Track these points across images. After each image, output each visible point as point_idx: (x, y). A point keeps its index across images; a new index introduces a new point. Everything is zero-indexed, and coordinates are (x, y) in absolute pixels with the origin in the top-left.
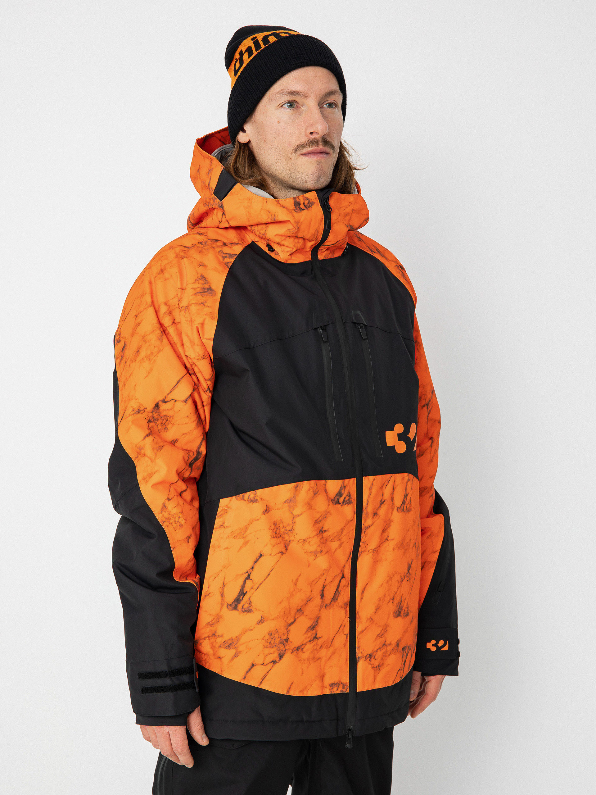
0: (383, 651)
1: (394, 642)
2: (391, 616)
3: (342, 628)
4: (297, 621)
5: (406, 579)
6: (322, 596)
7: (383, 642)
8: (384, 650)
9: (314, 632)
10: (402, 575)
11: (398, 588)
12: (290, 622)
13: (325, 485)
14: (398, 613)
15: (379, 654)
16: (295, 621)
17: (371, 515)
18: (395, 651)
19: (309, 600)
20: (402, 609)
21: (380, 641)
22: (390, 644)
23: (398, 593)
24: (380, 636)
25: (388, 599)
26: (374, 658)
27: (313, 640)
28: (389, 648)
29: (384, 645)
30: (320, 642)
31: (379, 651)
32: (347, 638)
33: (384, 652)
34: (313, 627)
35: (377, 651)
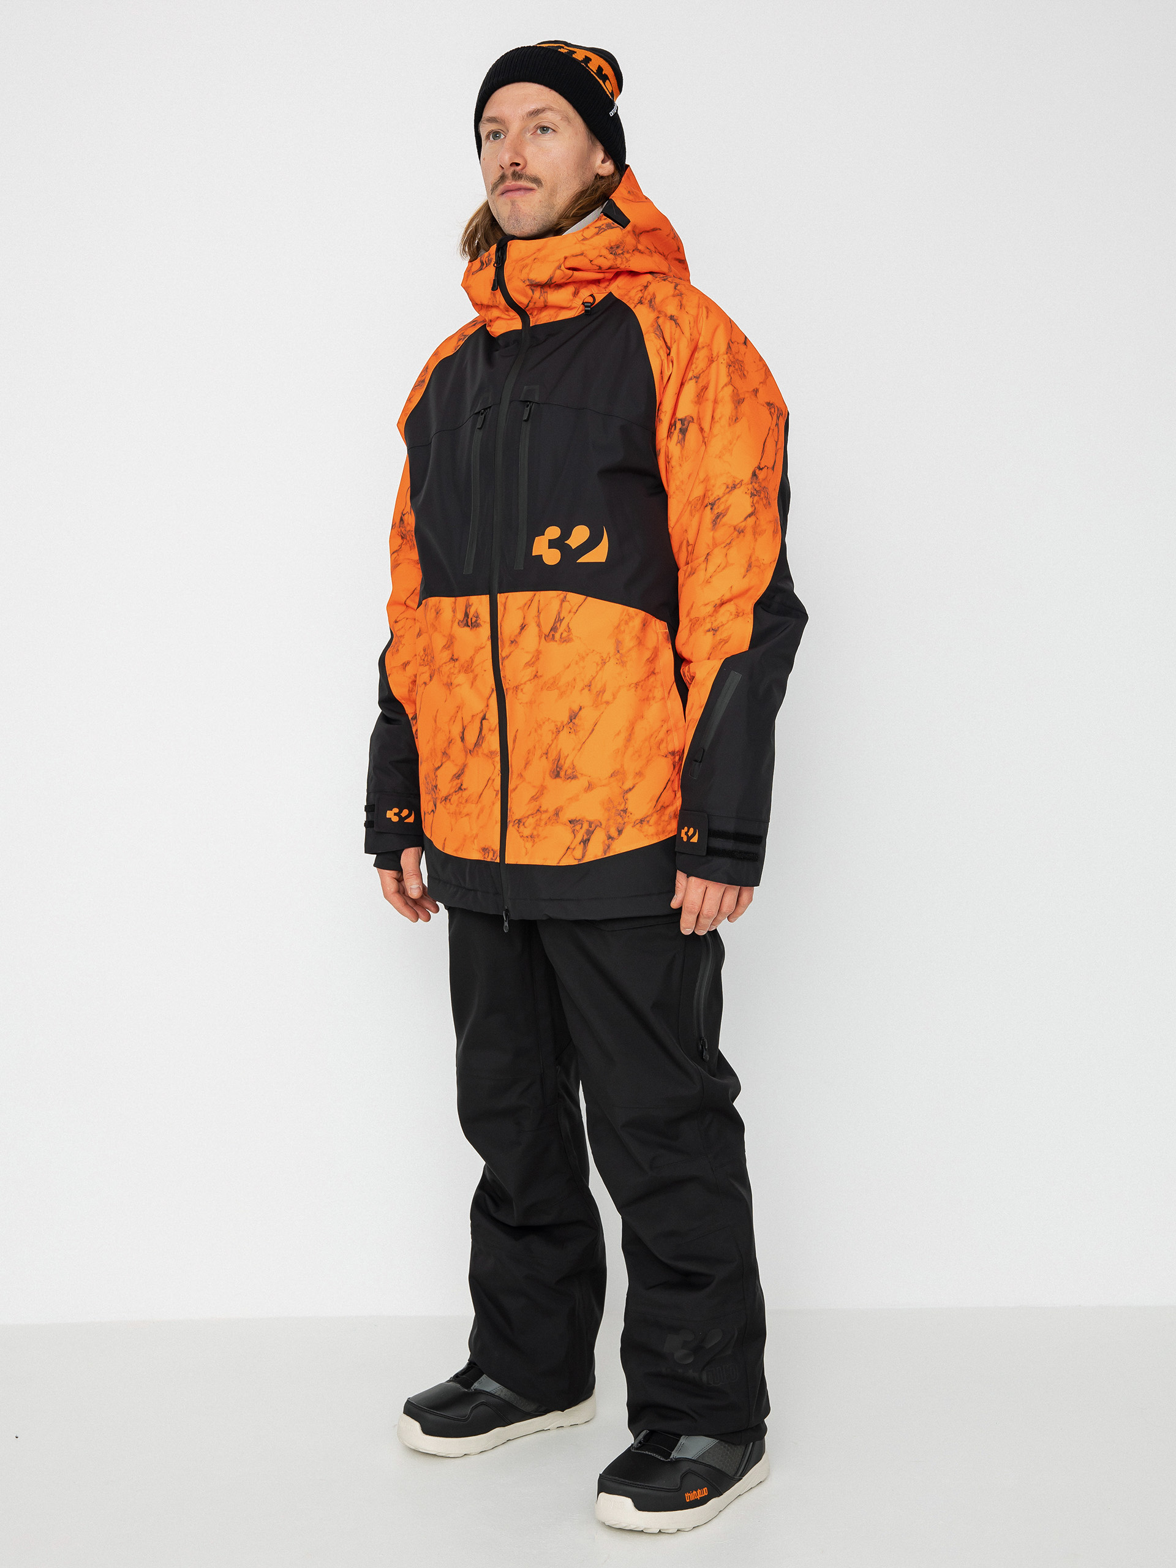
0: (535, 819)
1: (552, 810)
2: (548, 777)
3: (490, 782)
4: (444, 766)
5: (566, 730)
6: (463, 739)
7: (537, 808)
8: (538, 817)
9: (459, 781)
10: (559, 724)
11: (553, 741)
12: (437, 766)
13: (455, 603)
14: (556, 773)
15: (531, 821)
16: (441, 765)
17: (507, 643)
18: (552, 822)
19: (450, 742)
20: (561, 769)
21: (534, 805)
22: (546, 811)
23: (553, 746)
24: (534, 798)
25: (539, 753)
26: (524, 825)
27: (458, 790)
28: (545, 816)
29: (538, 810)
30: (465, 794)
31: (531, 817)
32: (497, 795)
33: (537, 820)
34: (458, 776)
35: (528, 817)
